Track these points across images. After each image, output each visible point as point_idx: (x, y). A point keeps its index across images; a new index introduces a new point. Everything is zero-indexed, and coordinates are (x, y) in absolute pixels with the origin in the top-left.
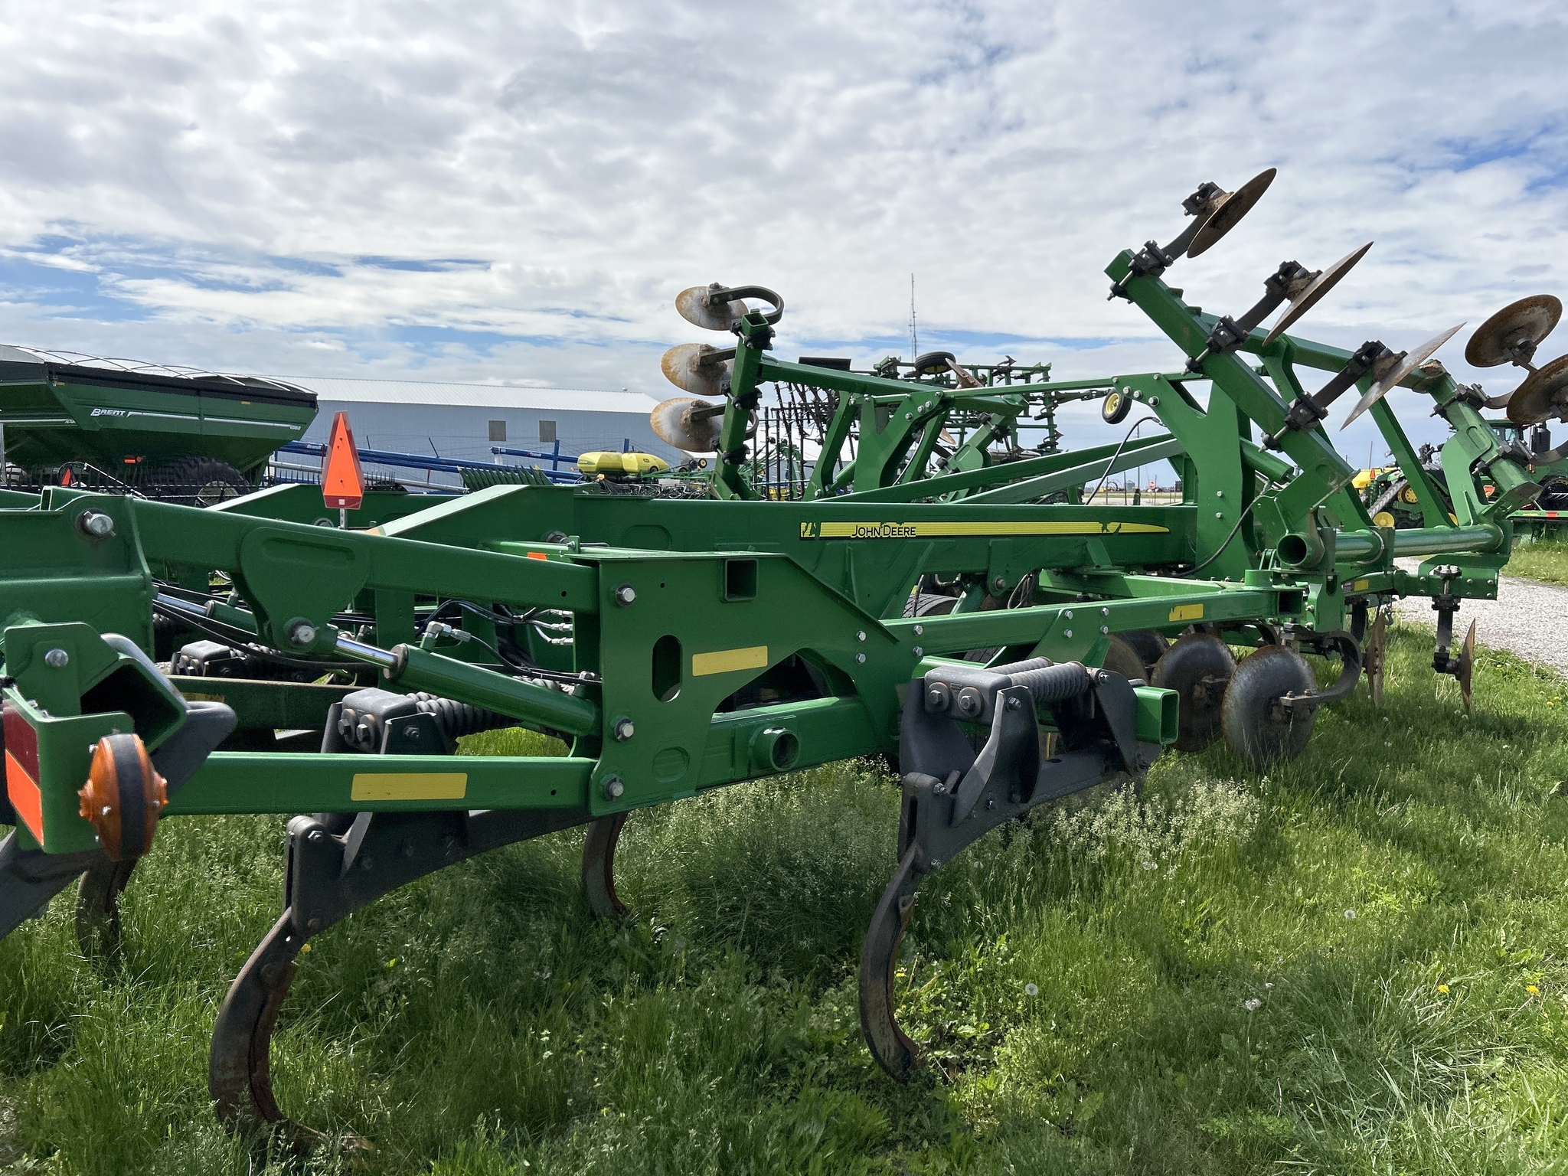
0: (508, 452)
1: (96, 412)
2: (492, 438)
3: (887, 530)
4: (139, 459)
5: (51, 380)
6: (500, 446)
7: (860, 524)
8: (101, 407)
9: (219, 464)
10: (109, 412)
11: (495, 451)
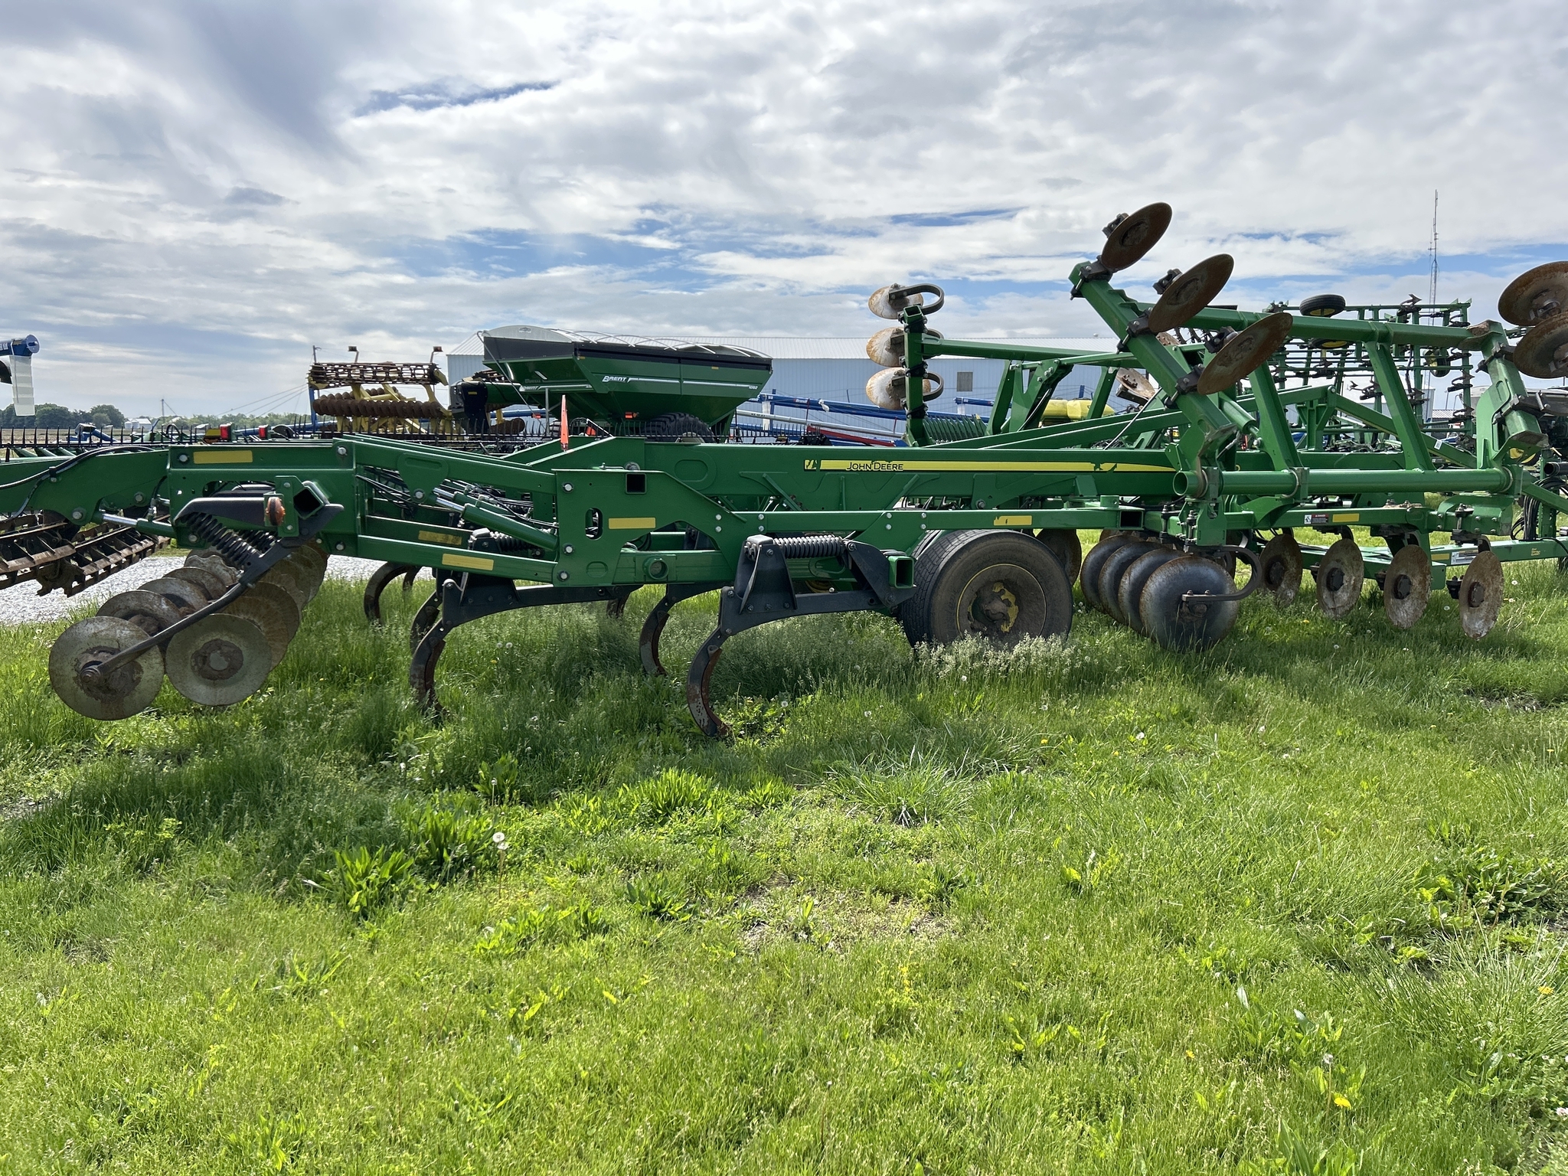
0: (971, 402)
1: (607, 379)
2: (959, 389)
3: (877, 466)
4: (635, 415)
5: (576, 355)
6: (965, 396)
7: (853, 462)
8: (610, 375)
9: (691, 419)
10: (615, 379)
11: (958, 402)
